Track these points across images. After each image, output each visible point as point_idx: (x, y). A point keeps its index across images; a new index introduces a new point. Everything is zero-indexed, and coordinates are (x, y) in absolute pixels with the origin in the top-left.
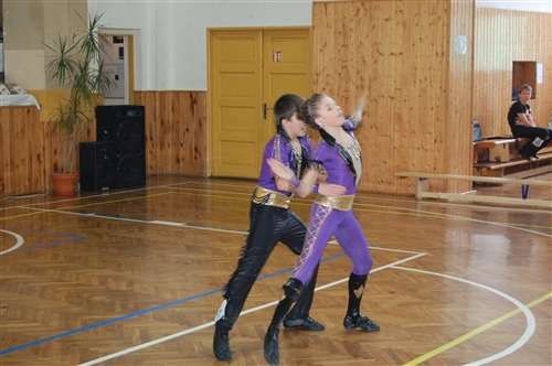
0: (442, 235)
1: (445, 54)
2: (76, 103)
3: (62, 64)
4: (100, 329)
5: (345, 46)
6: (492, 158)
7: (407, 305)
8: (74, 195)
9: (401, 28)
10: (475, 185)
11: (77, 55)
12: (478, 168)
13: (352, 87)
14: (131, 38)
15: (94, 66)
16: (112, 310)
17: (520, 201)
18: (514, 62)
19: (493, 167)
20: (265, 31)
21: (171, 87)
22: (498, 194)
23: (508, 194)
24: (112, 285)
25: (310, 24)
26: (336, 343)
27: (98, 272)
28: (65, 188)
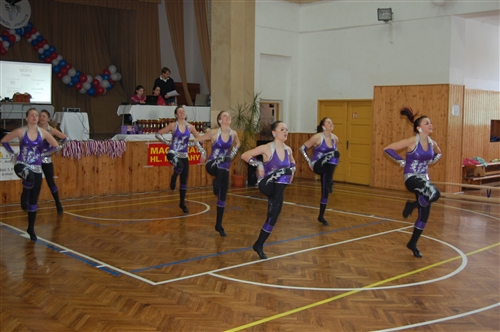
0: (443, 215)
1: (446, 115)
2: (246, 139)
3: (239, 118)
4: (233, 253)
5: (391, 110)
6: (475, 174)
7: (399, 250)
8: (244, 186)
9: (422, 101)
10: (464, 189)
11: (247, 114)
12: (467, 180)
13: (394, 133)
14: (278, 105)
15: (256, 119)
16: (242, 244)
17: (486, 198)
18: (492, 121)
19: (475, 179)
20: (349, 102)
21: (298, 131)
22: (478, 194)
23: (483, 195)
24: (247, 232)
25: (372, 98)
26: (352, 268)
27: (241, 225)
28: (239, 183)
